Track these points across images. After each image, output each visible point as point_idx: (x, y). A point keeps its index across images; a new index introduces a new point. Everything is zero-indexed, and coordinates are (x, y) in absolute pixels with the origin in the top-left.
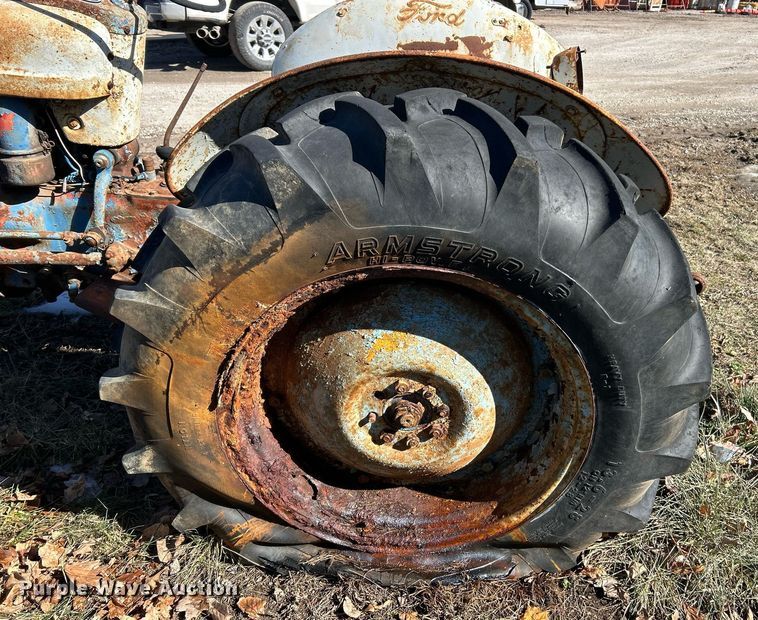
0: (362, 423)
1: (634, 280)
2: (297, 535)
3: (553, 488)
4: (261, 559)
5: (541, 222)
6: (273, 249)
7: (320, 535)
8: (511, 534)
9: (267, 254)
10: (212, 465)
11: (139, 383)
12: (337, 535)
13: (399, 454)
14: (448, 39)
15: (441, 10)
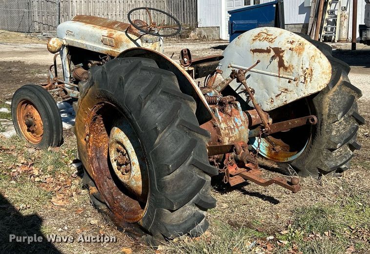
0: (115, 160)
3: (147, 204)
5: (124, 93)
6: (87, 92)
7: (105, 200)
8: (140, 221)
10: (85, 160)
13: (122, 175)
14: (267, 48)
15: (268, 36)
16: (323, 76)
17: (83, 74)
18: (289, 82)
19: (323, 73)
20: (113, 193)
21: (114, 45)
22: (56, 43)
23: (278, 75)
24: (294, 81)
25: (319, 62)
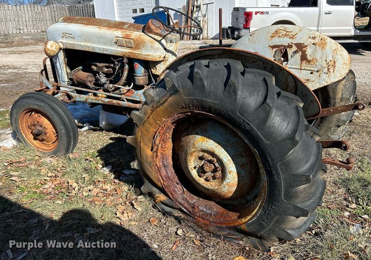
0: (195, 168)
1: (273, 127)
2: (173, 204)
3: (256, 210)
4: (163, 209)
5: (238, 101)
6: (165, 102)
7: (180, 206)
8: (242, 226)
9: (164, 103)
10: (151, 169)
11: (135, 138)
12: (185, 208)
13: (206, 182)
14: (289, 44)
15: (288, 33)
16: (344, 66)
17: (87, 77)
18: (311, 73)
19: (344, 64)
20: (188, 198)
21: (133, 46)
22: (54, 47)
23: (300, 68)
24: (317, 72)
25: (341, 55)
